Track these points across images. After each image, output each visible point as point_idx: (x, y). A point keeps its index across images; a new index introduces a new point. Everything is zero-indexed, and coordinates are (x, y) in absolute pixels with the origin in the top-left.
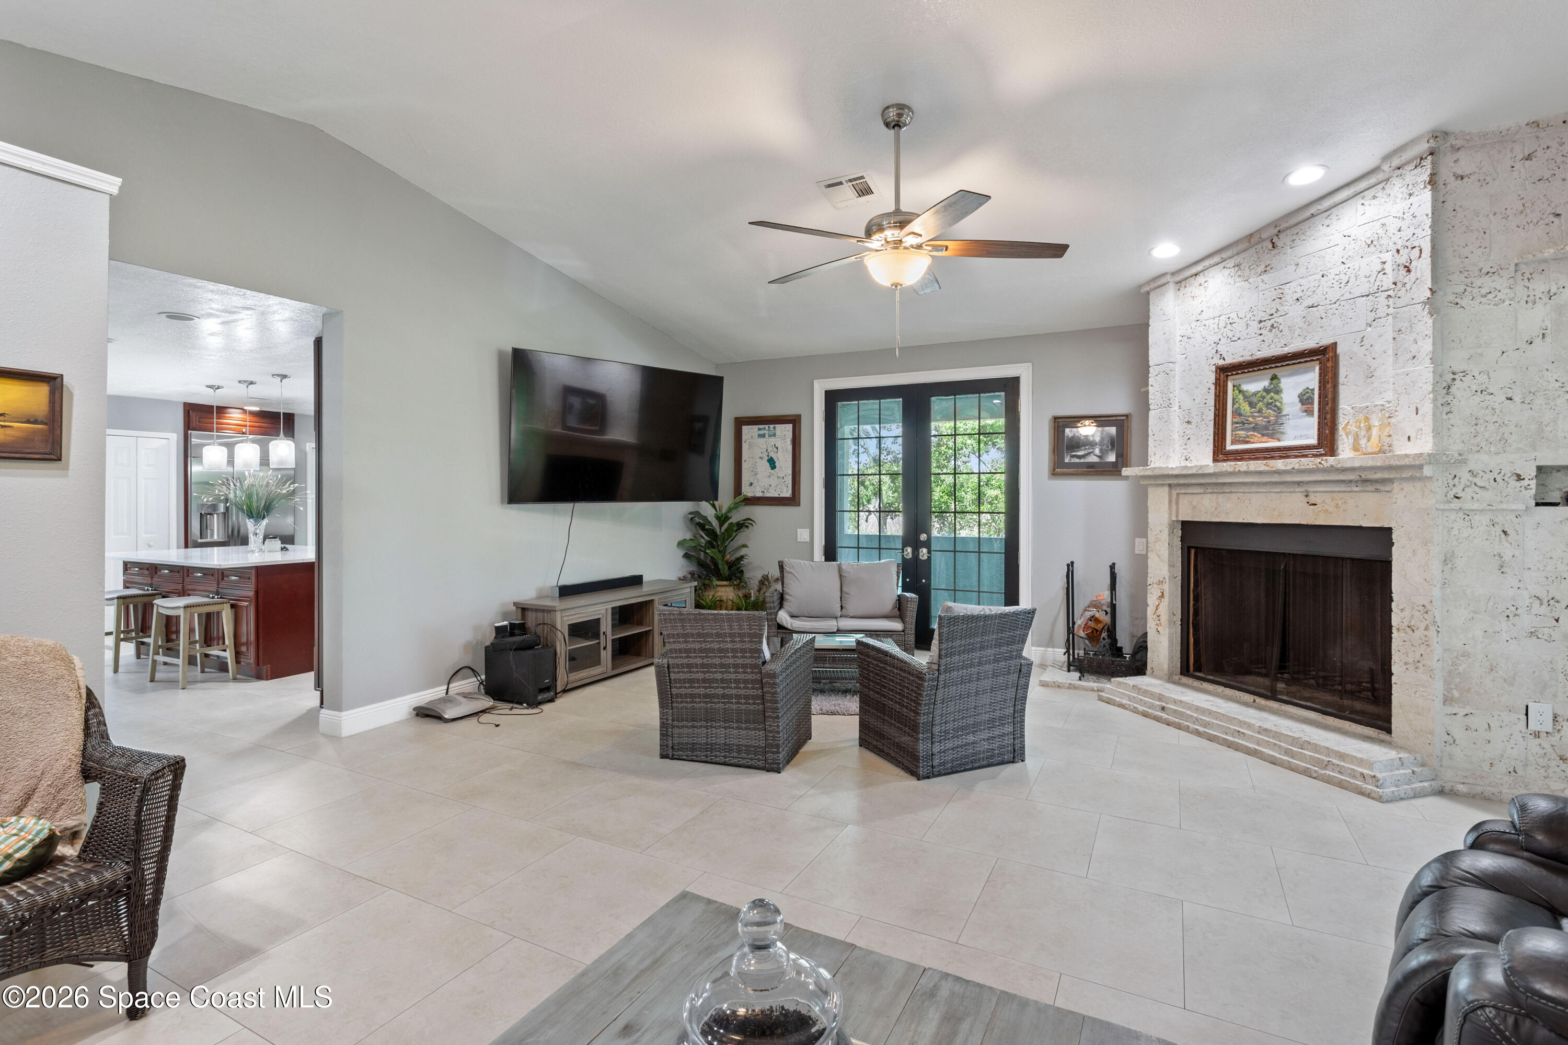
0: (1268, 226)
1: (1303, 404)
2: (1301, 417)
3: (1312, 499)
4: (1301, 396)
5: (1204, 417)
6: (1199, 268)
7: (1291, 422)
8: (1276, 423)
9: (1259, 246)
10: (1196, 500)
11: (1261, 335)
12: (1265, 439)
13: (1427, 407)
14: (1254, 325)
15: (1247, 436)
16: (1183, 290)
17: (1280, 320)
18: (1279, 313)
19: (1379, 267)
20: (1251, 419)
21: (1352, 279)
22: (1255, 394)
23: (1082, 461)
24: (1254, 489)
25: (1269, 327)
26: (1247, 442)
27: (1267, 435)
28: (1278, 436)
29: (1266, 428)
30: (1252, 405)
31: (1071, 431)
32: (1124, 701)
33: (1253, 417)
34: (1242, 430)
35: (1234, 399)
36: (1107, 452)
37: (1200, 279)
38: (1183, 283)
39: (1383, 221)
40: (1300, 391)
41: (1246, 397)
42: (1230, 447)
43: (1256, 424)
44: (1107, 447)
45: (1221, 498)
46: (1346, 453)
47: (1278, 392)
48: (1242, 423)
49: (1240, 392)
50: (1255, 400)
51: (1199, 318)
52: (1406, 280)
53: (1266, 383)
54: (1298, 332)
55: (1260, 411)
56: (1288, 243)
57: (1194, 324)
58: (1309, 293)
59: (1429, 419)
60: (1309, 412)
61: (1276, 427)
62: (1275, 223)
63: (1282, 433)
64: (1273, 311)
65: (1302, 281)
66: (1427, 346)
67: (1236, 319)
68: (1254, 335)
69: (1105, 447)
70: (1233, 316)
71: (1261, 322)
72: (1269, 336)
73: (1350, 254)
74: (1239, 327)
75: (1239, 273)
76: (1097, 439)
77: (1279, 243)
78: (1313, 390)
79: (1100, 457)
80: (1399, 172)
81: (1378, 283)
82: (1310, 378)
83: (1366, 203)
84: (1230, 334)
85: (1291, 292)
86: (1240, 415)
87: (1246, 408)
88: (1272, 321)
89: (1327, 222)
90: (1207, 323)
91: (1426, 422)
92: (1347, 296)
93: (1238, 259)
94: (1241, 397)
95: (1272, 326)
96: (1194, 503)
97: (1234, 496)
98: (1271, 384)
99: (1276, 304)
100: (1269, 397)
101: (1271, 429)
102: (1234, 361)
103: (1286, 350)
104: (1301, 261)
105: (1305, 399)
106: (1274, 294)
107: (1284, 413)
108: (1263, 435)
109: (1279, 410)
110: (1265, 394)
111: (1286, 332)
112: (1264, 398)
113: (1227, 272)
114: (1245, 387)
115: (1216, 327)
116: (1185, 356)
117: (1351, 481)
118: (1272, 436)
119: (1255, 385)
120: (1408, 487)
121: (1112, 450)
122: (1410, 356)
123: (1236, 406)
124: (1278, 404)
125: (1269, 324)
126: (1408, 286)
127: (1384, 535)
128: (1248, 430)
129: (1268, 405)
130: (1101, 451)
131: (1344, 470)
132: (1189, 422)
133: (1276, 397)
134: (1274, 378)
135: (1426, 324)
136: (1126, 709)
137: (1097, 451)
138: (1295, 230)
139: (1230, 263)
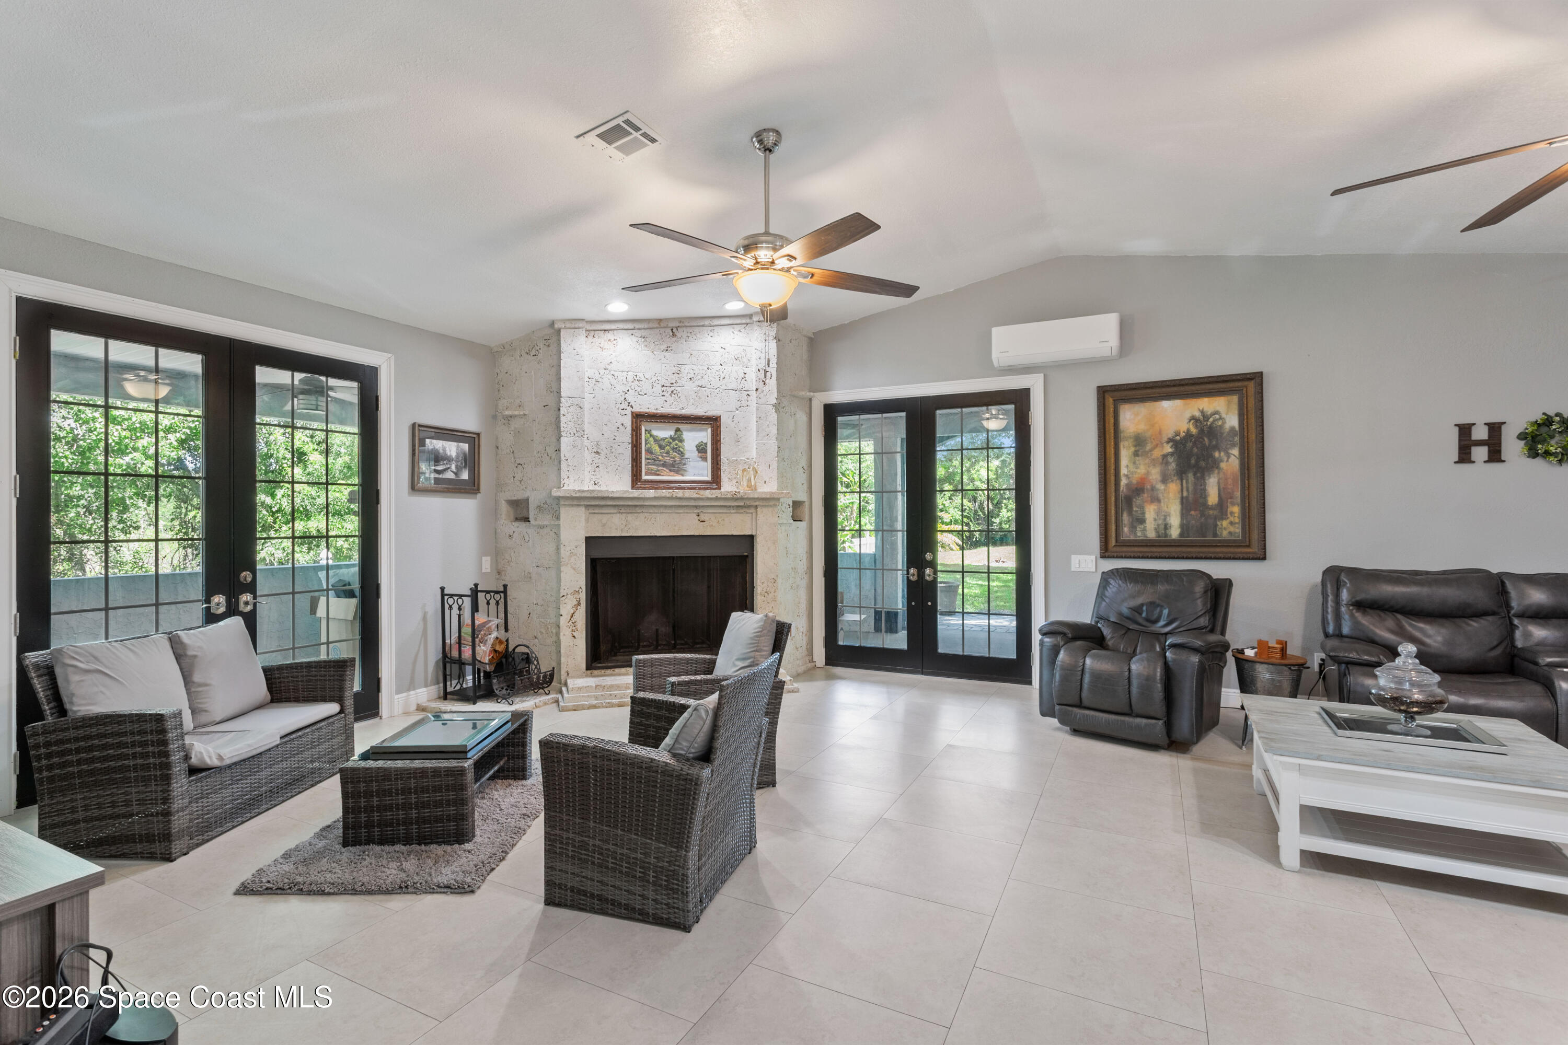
0: (674, 319)
1: (699, 452)
2: (698, 461)
3: (702, 517)
4: (698, 447)
5: (613, 450)
6: (613, 326)
7: (692, 464)
8: (680, 463)
9: (663, 330)
10: (605, 518)
11: (663, 396)
12: (672, 473)
13: (774, 465)
14: (658, 388)
15: (658, 471)
16: (590, 339)
17: (679, 389)
18: (678, 385)
19: (743, 375)
20: (660, 457)
21: (727, 377)
22: (664, 439)
23: (441, 476)
24: (662, 510)
25: (670, 392)
26: (658, 475)
27: (674, 471)
28: (681, 472)
29: (673, 465)
30: (661, 447)
31: (431, 443)
32: (594, 702)
33: (662, 456)
34: (654, 465)
35: (646, 440)
36: (461, 468)
37: (610, 335)
38: (592, 333)
39: (744, 348)
40: (697, 443)
41: (656, 440)
42: (644, 477)
43: (665, 462)
44: (462, 463)
45: (630, 517)
46: (728, 487)
47: (681, 441)
48: (653, 460)
49: (651, 435)
50: (663, 443)
51: (608, 367)
52: (764, 389)
53: (672, 433)
54: (692, 401)
55: (668, 453)
56: (684, 336)
57: (602, 371)
58: (699, 377)
59: (775, 472)
60: (705, 459)
61: (681, 466)
62: (681, 320)
63: (685, 470)
64: (674, 382)
65: (694, 367)
66: (774, 430)
67: (643, 379)
68: (658, 394)
69: (459, 464)
70: (640, 375)
71: (663, 386)
72: (670, 399)
73: (726, 360)
74: (646, 386)
75: (646, 343)
76: (454, 454)
77: (679, 335)
78: (706, 444)
79: (456, 474)
80: (759, 324)
81: (742, 385)
82: (704, 435)
83: (735, 332)
84: (638, 389)
85: (686, 370)
86: (651, 453)
87: (656, 448)
88: (672, 389)
89: (711, 334)
90: (616, 374)
91: (774, 474)
92: (724, 387)
93: (645, 333)
94: (651, 439)
95: (672, 392)
96: (604, 521)
97: (642, 516)
98: (676, 434)
99: (675, 377)
100: (674, 443)
101: (676, 467)
102: (641, 410)
103: (684, 412)
104: (694, 353)
105: (701, 449)
106: (675, 370)
107: (686, 456)
108: (671, 471)
109: (682, 454)
110: (671, 440)
111: (683, 398)
112: (671, 443)
113: (635, 339)
114: (654, 433)
115: (625, 379)
116: (593, 395)
117: (730, 506)
118: (678, 471)
119: (664, 432)
120: (765, 510)
121: (465, 467)
122: (765, 434)
123: (648, 446)
124: (681, 449)
125: (670, 390)
126: (765, 393)
127: (751, 539)
128: (658, 465)
129: (674, 449)
130: (457, 467)
131: (726, 499)
132: (597, 453)
133: (679, 444)
134: (678, 430)
135: (774, 417)
136: (599, 707)
137: (453, 467)
138: (690, 330)
139: (639, 333)
